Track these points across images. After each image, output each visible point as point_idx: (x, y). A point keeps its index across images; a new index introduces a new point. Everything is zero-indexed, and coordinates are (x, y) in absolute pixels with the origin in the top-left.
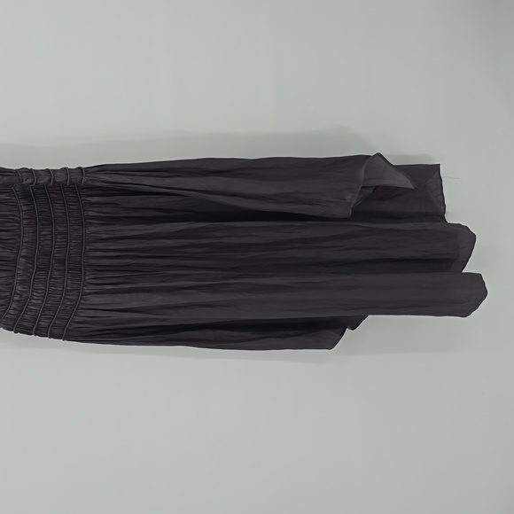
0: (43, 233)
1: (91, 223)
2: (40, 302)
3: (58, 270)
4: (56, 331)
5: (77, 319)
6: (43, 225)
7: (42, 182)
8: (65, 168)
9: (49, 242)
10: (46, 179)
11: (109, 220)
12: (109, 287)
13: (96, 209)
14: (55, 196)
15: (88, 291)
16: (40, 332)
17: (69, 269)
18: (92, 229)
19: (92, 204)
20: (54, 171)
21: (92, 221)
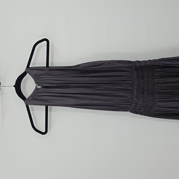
0: (142, 81)
1: (157, 78)
2: (142, 104)
3: (147, 94)
4: (146, 113)
5: (153, 110)
6: (141, 79)
7: (142, 65)
8: (150, 60)
9: (143, 84)
10: (144, 64)
11: (162, 77)
12: (164, 100)
13: (158, 73)
14: (145, 69)
15: (157, 101)
16: (141, 113)
17: (150, 93)
18: (157, 80)
19: (157, 71)
20: (147, 61)
21: (157, 77)
